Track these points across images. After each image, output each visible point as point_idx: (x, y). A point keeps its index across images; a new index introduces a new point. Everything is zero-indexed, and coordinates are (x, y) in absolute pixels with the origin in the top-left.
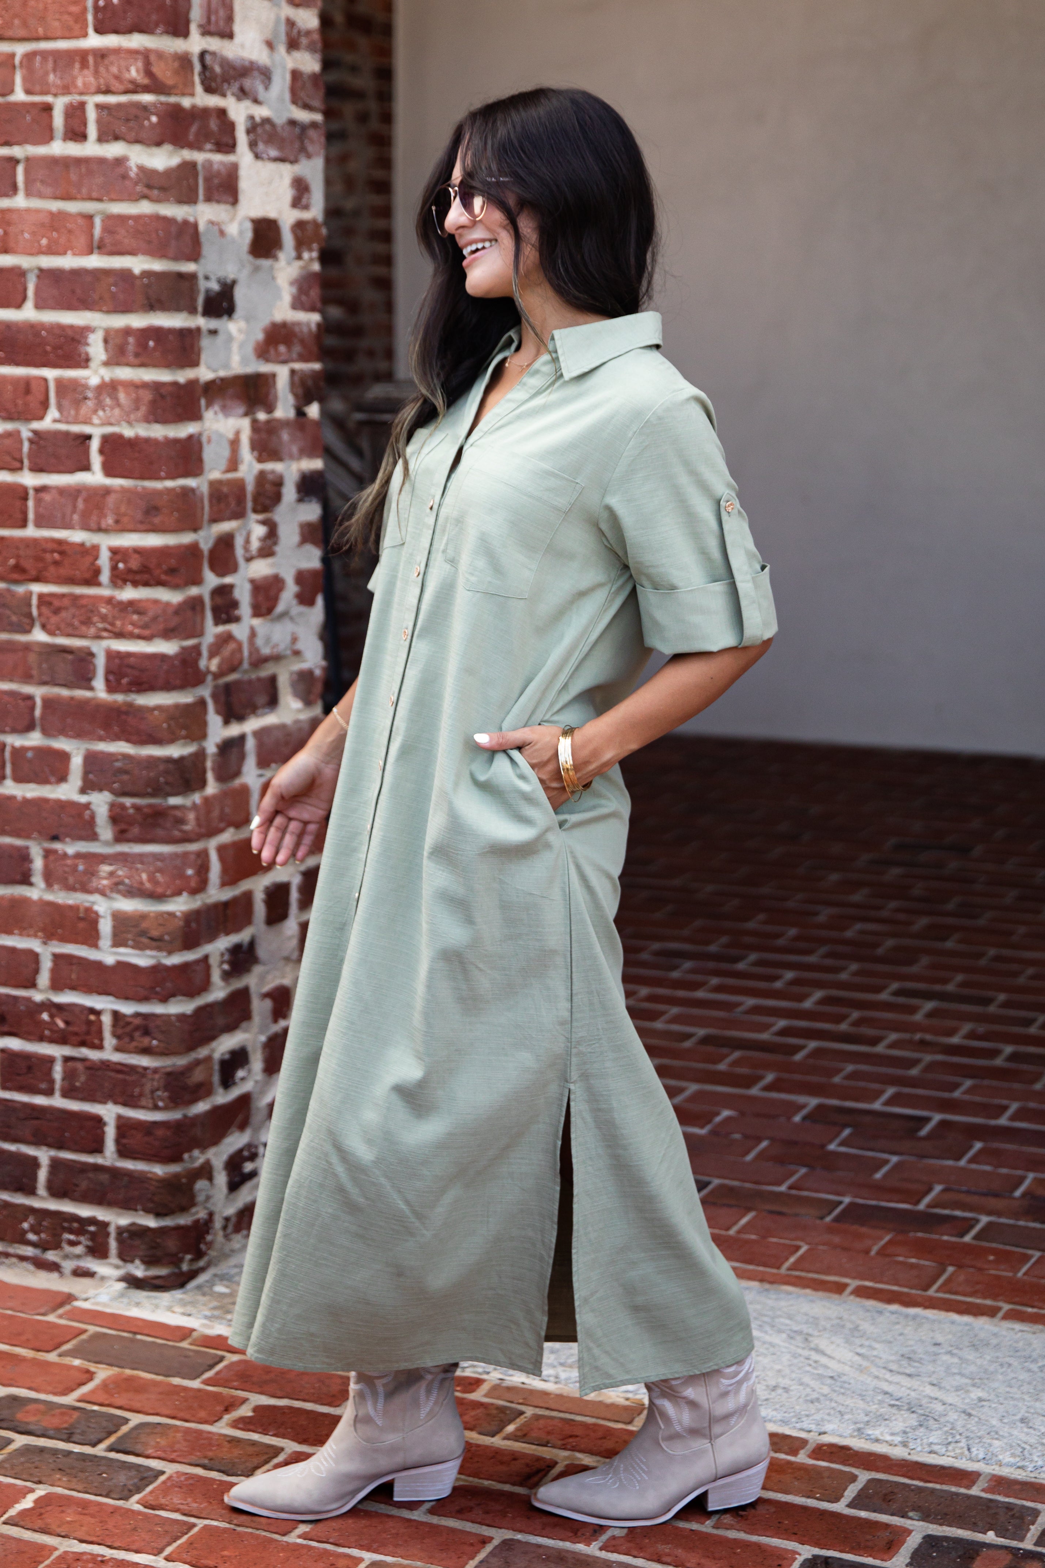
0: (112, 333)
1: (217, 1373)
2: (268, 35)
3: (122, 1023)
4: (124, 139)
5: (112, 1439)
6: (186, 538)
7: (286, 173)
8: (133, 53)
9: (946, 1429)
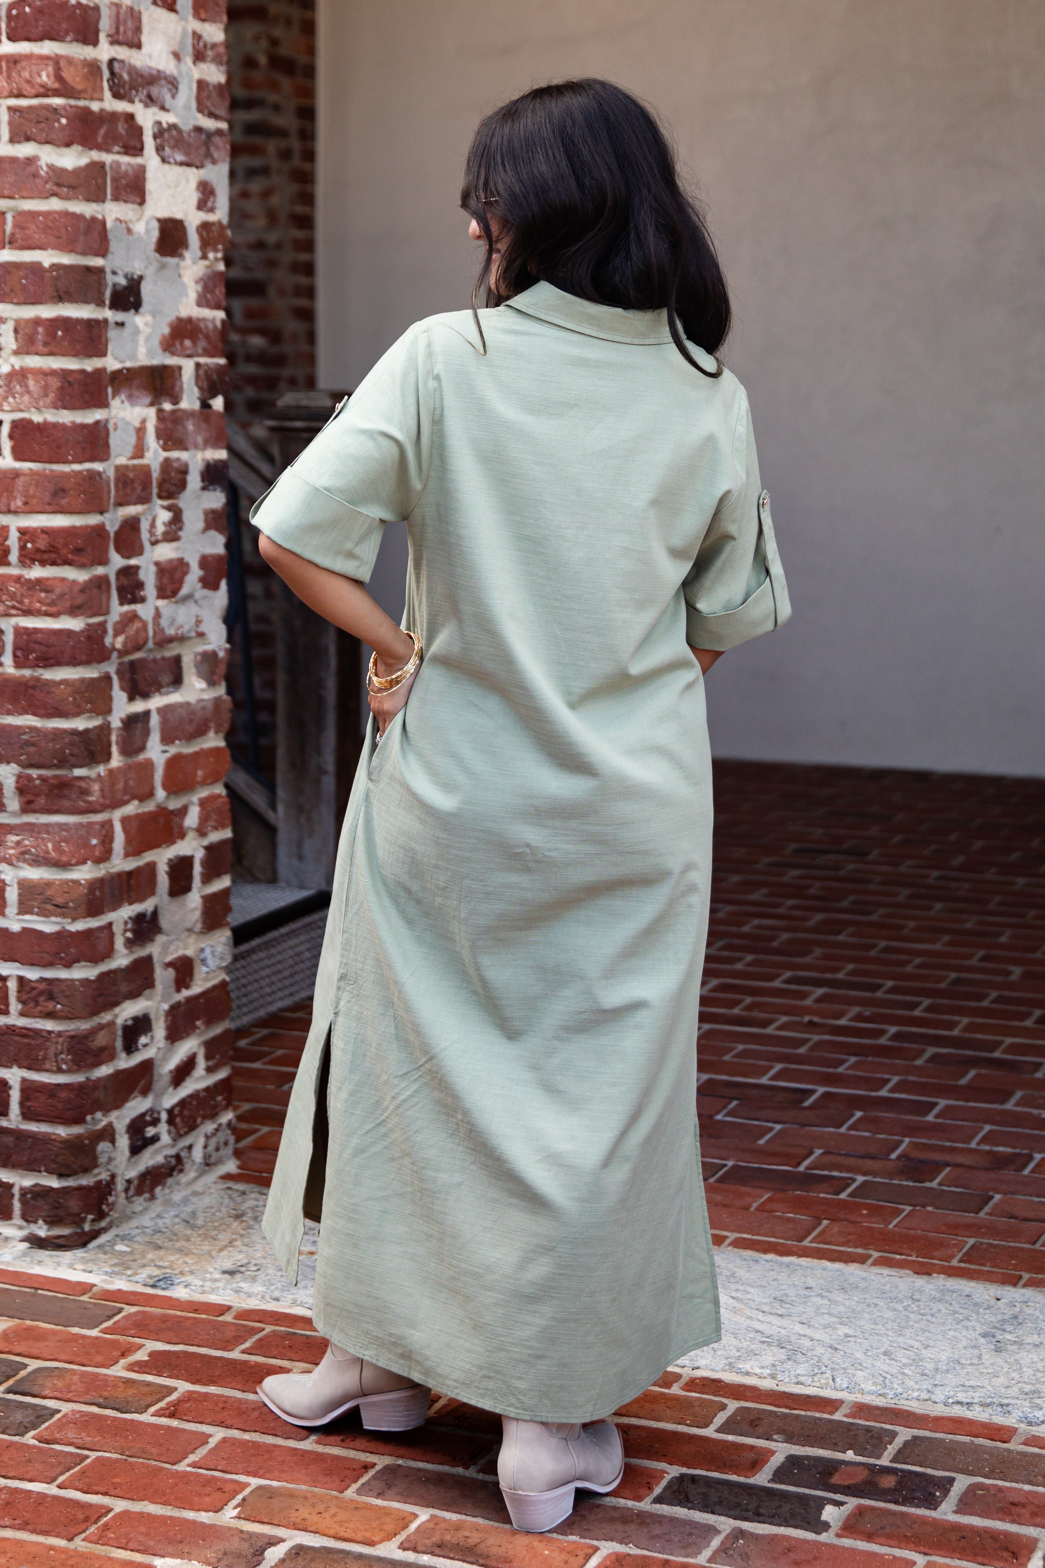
0: (22, 324)
1: (115, 1323)
2: (175, 47)
3: (27, 989)
4: (35, 140)
5: (11, 1382)
6: (93, 520)
7: (193, 176)
8: (44, 59)
9: (813, 1362)
